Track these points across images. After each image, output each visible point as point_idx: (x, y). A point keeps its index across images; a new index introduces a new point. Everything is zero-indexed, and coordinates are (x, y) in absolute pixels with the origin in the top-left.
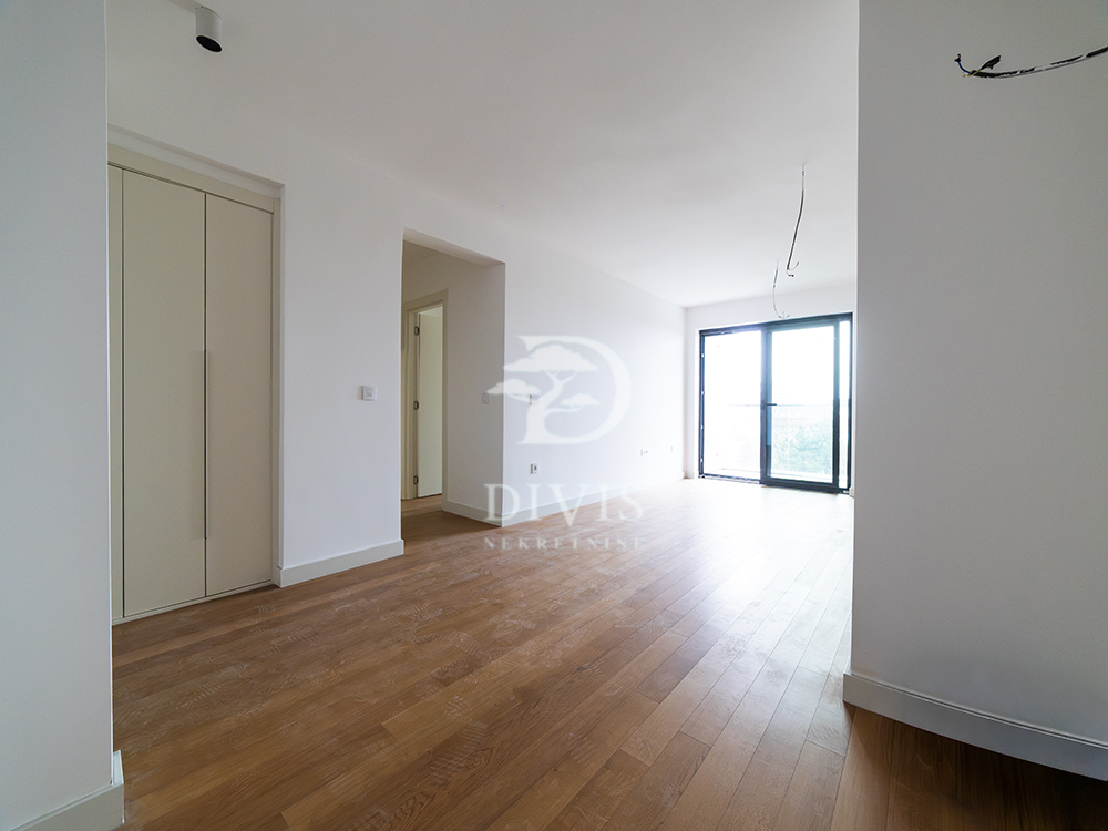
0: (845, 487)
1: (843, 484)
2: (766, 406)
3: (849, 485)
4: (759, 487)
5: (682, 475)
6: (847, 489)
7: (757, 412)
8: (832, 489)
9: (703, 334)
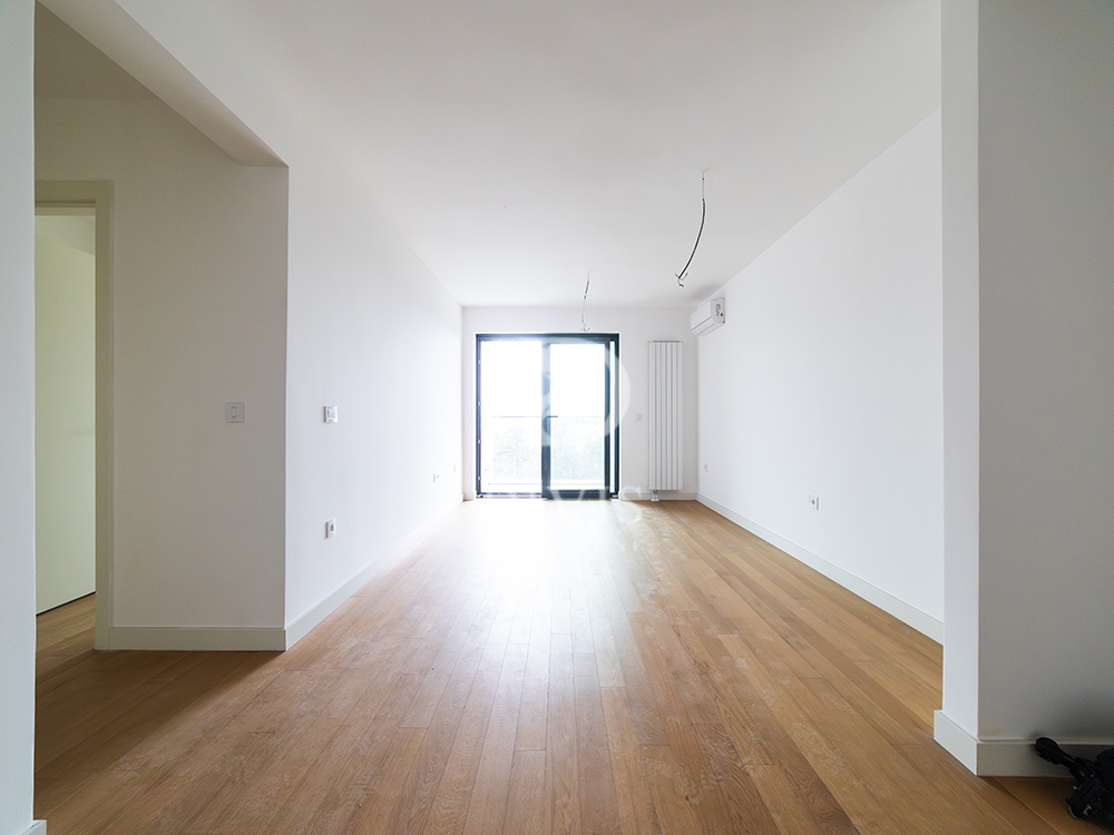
0: (614, 492)
1: (612, 490)
2: (546, 417)
3: (618, 490)
4: (540, 500)
5: (462, 499)
6: (616, 494)
8: (604, 495)
9: (480, 338)
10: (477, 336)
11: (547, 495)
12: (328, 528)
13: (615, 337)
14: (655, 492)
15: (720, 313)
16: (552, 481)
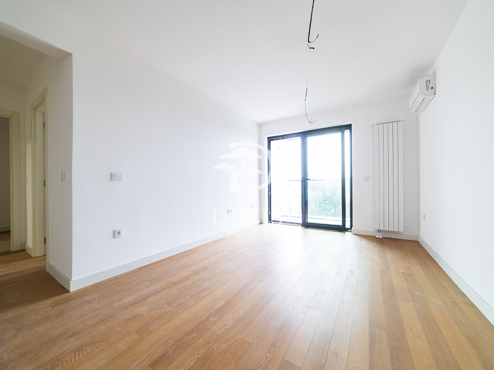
0: (349, 227)
1: (348, 226)
2: (305, 181)
3: (351, 226)
4: (300, 228)
5: (258, 222)
6: (351, 229)
7: (299, 184)
8: (342, 229)
9: (270, 139)
10: (268, 138)
11: (306, 225)
12: (116, 234)
13: (349, 127)
14: (379, 231)
15: (430, 87)
16: (309, 216)
